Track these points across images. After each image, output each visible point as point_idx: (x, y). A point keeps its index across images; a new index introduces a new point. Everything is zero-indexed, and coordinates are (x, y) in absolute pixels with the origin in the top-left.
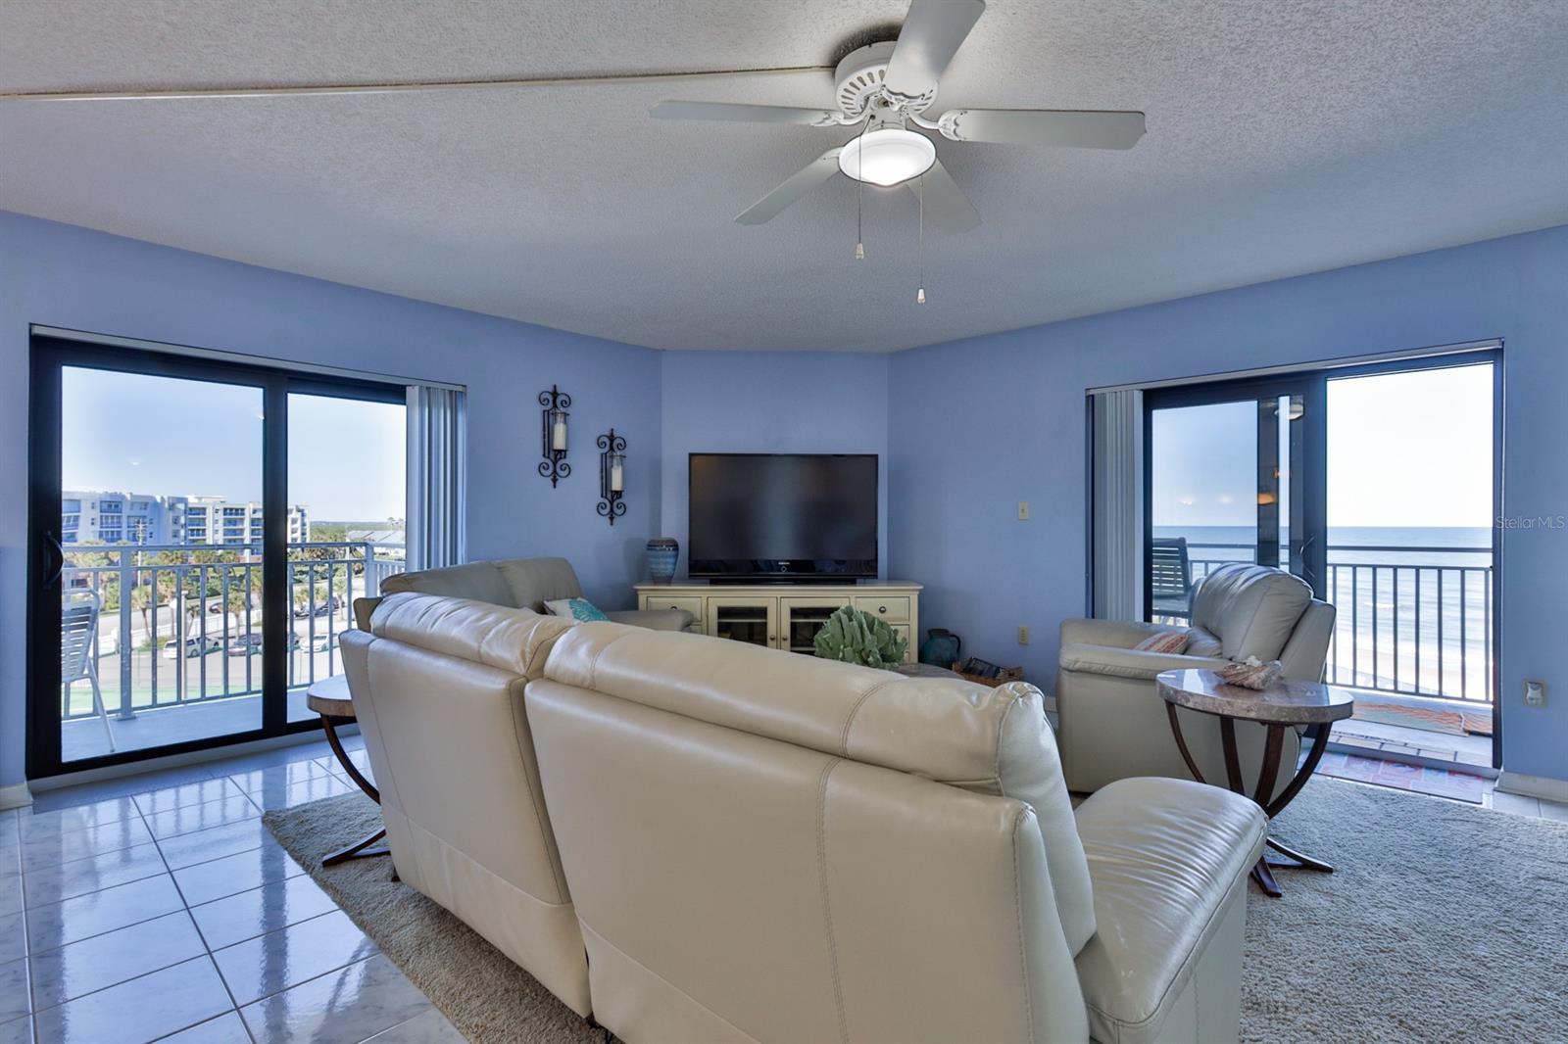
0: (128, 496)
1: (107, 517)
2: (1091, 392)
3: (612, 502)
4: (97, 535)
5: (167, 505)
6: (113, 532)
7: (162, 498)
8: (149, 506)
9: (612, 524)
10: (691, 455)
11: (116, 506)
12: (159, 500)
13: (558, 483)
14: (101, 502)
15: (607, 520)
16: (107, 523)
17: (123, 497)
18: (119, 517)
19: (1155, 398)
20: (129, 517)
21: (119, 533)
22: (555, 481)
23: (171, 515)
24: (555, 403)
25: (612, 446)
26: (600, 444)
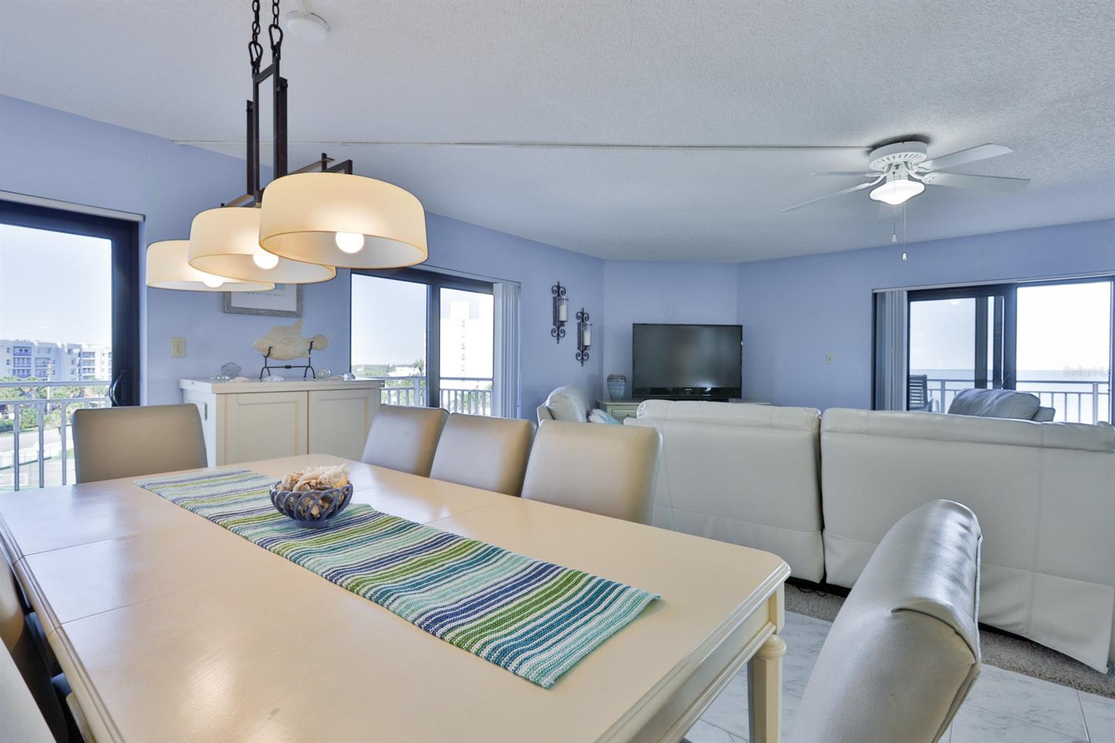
0: (36, 343)
1: (19, 359)
2: (875, 291)
3: (583, 352)
4: (11, 372)
5: (66, 350)
6: (23, 370)
7: (63, 345)
8: (52, 351)
9: (582, 366)
10: (634, 324)
11: (26, 351)
12: (60, 346)
13: (560, 341)
14: (15, 347)
15: (580, 363)
16: (19, 363)
17: (32, 344)
18: (28, 359)
19: (914, 295)
20: (36, 359)
21: (28, 370)
22: (558, 339)
23: (70, 357)
24: (558, 292)
25: (583, 317)
26: (578, 317)
